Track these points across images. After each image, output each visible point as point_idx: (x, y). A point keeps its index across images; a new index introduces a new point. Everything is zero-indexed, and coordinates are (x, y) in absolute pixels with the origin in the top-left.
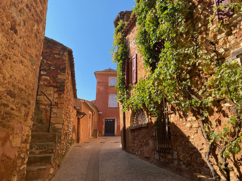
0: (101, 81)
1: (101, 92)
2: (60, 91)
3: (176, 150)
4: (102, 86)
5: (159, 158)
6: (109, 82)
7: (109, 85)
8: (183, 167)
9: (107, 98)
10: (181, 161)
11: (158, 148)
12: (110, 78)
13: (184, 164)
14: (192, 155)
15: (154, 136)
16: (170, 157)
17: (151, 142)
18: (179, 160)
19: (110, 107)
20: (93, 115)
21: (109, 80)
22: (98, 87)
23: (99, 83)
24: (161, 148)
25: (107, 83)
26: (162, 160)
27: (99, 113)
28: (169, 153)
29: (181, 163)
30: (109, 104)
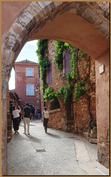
3: (76, 123)
4: (20, 76)
5: (67, 128)
6: (26, 73)
8: (79, 131)
9: (26, 87)
10: (78, 128)
11: (67, 122)
12: (27, 69)
13: (80, 129)
14: (84, 124)
15: (64, 116)
16: (73, 126)
17: (63, 120)
18: (77, 127)
19: (28, 95)
21: (26, 70)
22: (17, 77)
23: (17, 74)
24: (68, 122)
25: (25, 73)
26: (69, 129)
28: (72, 125)
29: (78, 129)
30: (27, 92)
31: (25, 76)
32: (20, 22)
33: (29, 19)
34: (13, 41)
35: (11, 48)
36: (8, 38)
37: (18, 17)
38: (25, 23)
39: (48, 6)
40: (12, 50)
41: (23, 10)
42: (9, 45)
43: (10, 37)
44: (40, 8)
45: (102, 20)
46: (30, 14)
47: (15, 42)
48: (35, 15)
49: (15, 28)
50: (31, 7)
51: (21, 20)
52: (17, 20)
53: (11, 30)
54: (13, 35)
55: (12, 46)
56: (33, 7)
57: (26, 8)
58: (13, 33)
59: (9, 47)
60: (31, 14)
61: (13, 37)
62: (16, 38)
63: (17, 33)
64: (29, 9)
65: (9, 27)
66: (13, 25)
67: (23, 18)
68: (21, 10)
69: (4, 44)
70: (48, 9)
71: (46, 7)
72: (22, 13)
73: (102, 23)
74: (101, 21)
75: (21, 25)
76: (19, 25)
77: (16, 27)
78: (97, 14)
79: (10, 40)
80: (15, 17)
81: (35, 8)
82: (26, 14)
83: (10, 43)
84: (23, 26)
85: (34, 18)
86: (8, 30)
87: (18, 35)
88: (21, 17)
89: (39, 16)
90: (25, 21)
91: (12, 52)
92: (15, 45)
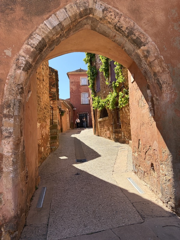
0: (73, 81)
1: (74, 90)
2: (54, 99)
3: (123, 131)
4: (74, 85)
7: (81, 84)
9: (80, 96)
11: (114, 131)
17: (111, 128)
18: (124, 136)
19: (83, 103)
20: (69, 112)
22: (71, 86)
23: (71, 83)
24: (116, 131)
25: (79, 82)
26: (116, 138)
27: (74, 109)
28: (120, 133)
30: (81, 101)
31: (80, 85)
32: (30, 43)
33: (38, 40)
34: (24, 62)
35: (22, 68)
36: (18, 59)
37: (28, 39)
38: (34, 44)
39: (56, 27)
40: (23, 70)
41: (32, 33)
42: (20, 65)
43: (21, 58)
44: (49, 29)
45: (115, 33)
46: (38, 36)
47: (25, 63)
48: (43, 36)
49: (25, 50)
50: (40, 29)
51: (30, 41)
52: (26, 42)
53: (21, 52)
54: (23, 56)
55: (22, 67)
56: (42, 29)
57: (35, 31)
58: (23, 54)
59: (19, 68)
60: (40, 36)
61: (23, 58)
62: (26, 58)
63: (27, 54)
64: (37, 31)
65: (19, 49)
66: (23, 47)
67: (32, 40)
68: (31, 33)
69: (15, 65)
70: (56, 29)
71: (54, 28)
72: (31, 35)
73: (115, 36)
74: (114, 35)
75: (31, 46)
76: (29, 47)
77: (25, 48)
78: (109, 28)
79: (20, 61)
80: (24, 40)
81: (43, 30)
82: (35, 36)
83: (20, 64)
84: (33, 47)
85: (43, 39)
86: (18, 52)
87: (28, 56)
88: (30, 39)
89: (47, 36)
90: (34, 43)
91: (23, 71)
92: (25, 65)
